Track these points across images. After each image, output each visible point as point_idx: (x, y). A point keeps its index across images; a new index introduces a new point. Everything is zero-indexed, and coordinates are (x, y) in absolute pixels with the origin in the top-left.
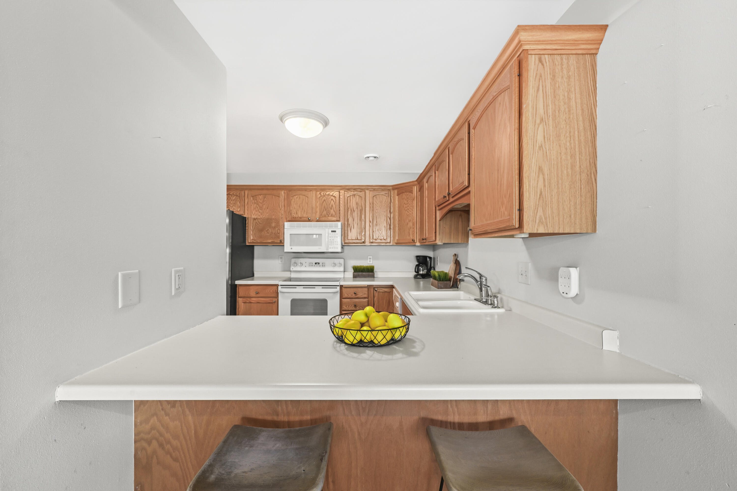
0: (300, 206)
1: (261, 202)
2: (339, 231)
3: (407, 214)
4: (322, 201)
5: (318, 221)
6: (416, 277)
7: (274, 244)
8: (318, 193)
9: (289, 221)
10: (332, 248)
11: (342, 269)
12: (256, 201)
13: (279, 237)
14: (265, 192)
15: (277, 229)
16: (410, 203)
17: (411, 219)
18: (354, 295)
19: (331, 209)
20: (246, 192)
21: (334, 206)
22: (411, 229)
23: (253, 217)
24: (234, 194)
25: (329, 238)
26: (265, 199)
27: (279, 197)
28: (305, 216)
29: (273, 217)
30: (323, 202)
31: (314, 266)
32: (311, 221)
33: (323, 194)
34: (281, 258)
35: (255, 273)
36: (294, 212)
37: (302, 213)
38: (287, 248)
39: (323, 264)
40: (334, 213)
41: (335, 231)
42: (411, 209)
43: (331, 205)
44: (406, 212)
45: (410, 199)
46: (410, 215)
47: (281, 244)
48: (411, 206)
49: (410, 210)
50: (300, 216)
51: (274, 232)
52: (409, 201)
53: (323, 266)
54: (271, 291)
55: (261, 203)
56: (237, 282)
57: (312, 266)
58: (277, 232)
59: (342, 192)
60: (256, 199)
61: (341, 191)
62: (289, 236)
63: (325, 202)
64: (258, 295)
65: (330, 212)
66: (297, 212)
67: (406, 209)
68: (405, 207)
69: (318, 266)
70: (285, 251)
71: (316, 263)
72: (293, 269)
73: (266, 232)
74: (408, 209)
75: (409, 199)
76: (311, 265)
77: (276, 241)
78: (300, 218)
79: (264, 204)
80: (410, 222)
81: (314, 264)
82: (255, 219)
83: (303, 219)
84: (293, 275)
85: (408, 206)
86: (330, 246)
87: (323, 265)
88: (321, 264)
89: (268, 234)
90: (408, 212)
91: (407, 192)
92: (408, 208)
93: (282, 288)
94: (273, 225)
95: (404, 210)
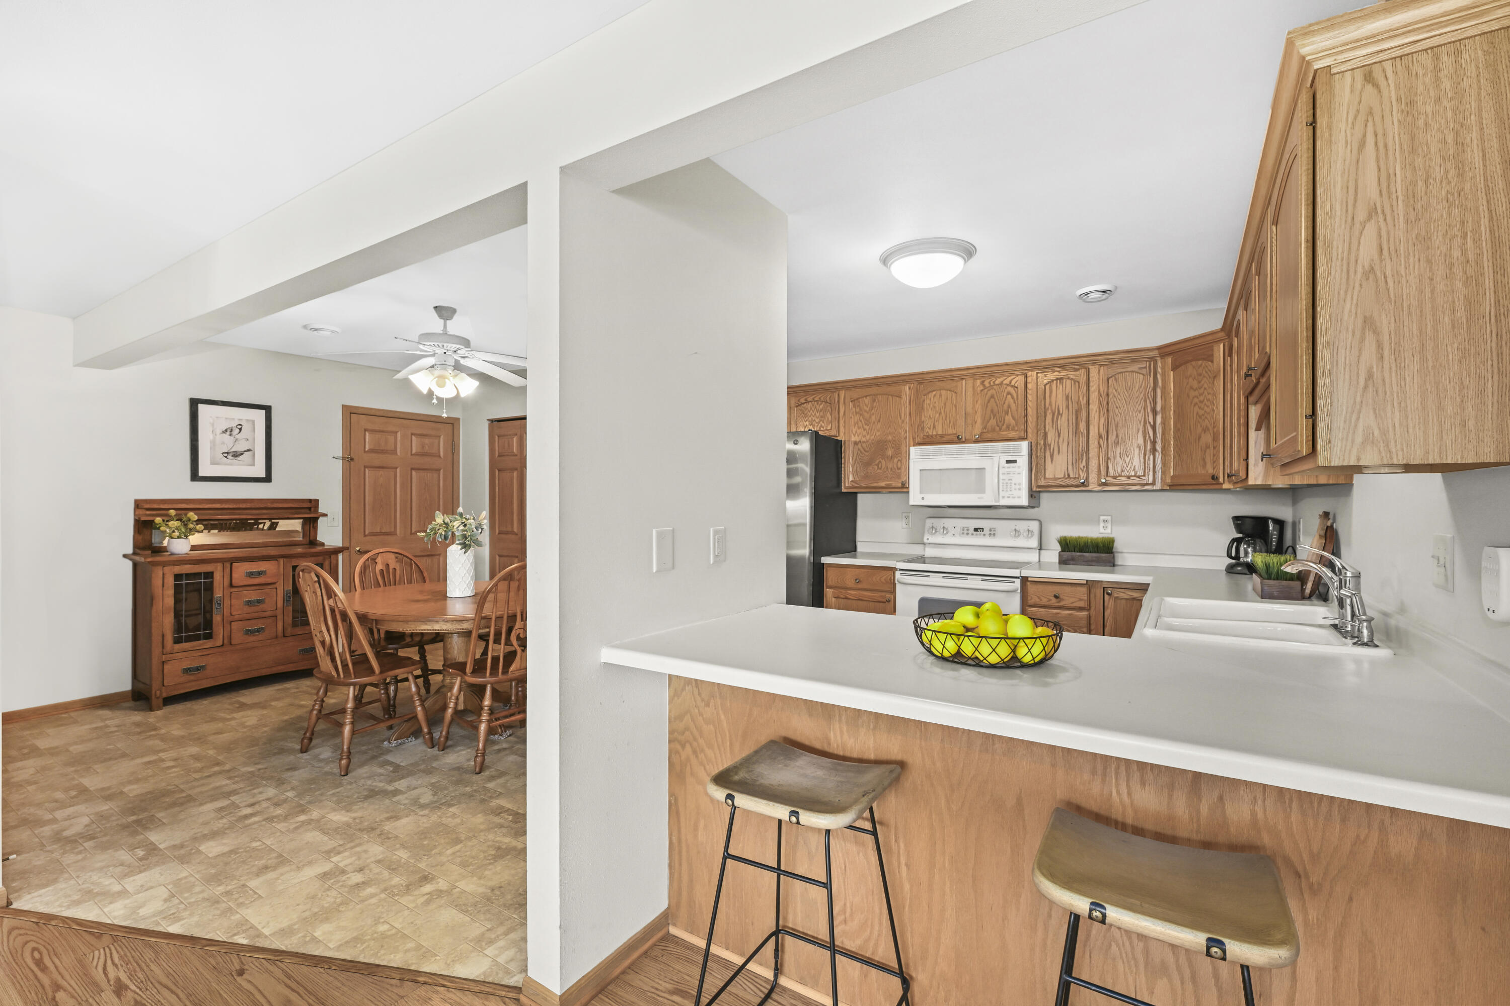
0: (940, 412)
1: (868, 409)
2: (1023, 461)
3: (1197, 413)
4: (987, 399)
5: (977, 441)
6: (1232, 571)
7: (890, 490)
8: (978, 382)
9: (920, 444)
10: (1009, 497)
11: (1034, 543)
12: (858, 410)
13: (899, 476)
14: (875, 390)
15: (896, 460)
16: (1206, 386)
17: (1209, 425)
18: (1054, 600)
19: (1007, 413)
20: (842, 393)
21: (1013, 406)
22: (1208, 450)
23: (854, 439)
24: (822, 399)
25: (1001, 477)
26: (875, 404)
27: (900, 397)
28: (950, 432)
29: (890, 437)
30: (989, 401)
31: (972, 534)
32: (964, 442)
33: (990, 383)
34: (907, 517)
35: (858, 544)
36: (929, 426)
37: (946, 426)
38: (915, 498)
39: (990, 530)
40: (1013, 422)
41: (1014, 462)
42: (1208, 400)
43: (1006, 406)
44: (1196, 408)
45: (1206, 375)
46: (1206, 414)
47: (904, 488)
48: (1209, 394)
49: (1205, 404)
50: (940, 432)
51: (890, 466)
52: (1202, 382)
53: (990, 534)
54: (883, 580)
55: (868, 413)
56: (825, 560)
57: (968, 534)
58: (895, 467)
59: (1032, 374)
60: (859, 406)
61: (1029, 374)
62: (918, 473)
63: (992, 400)
64: (859, 586)
65: (1004, 420)
66: (934, 424)
67: (1196, 400)
68: (1194, 397)
69: (980, 535)
70: (912, 503)
71: (976, 530)
72: (928, 539)
73: (876, 467)
75: (1204, 377)
76: (965, 532)
77: (894, 484)
78: (942, 436)
79: (873, 414)
80: (1205, 432)
81: (972, 531)
82: (856, 443)
83: (947, 438)
84: (930, 552)
85: (1201, 395)
86: (1002, 494)
87: (992, 533)
88: (986, 531)
89: (879, 471)
90: (1200, 408)
91: (1199, 360)
92: (1201, 398)
93: (902, 574)
94: (890, 452)
95: (1191, 403)
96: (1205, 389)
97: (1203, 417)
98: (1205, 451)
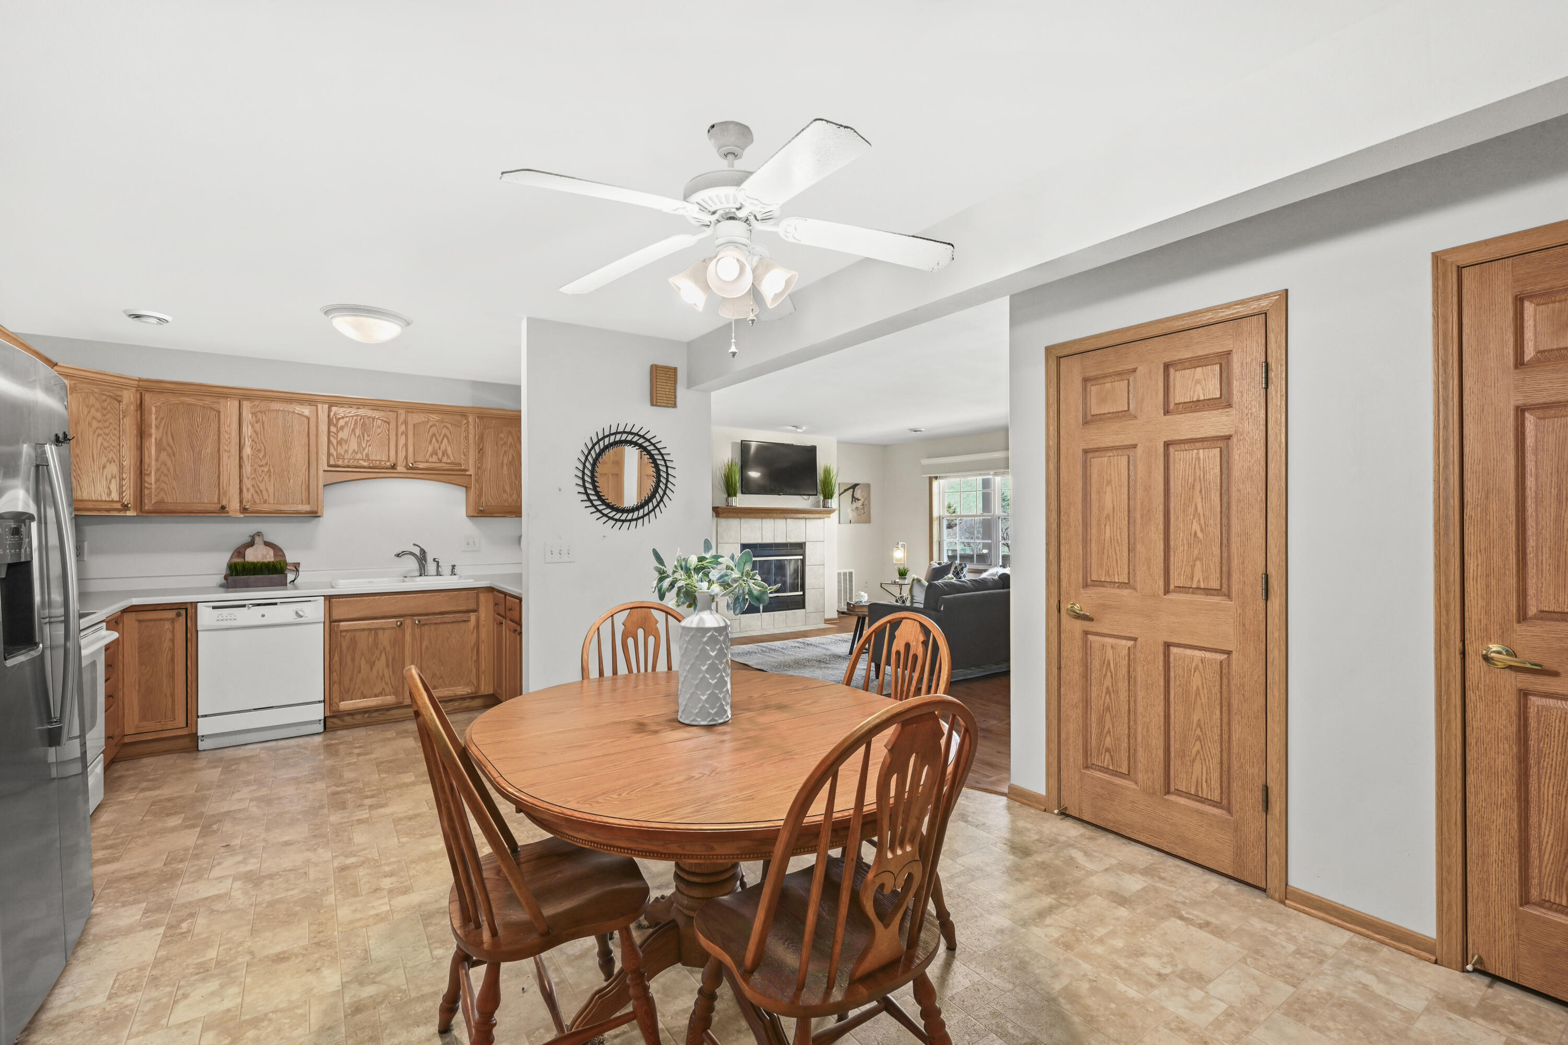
16: (111, 420)
17: (114, 458)
22: (113, 480)
42: (114, 435)
45: (111, 411)
46: (111, 447)
48: (115, 429)
49: (110, 438)
52: (108, 416)
67: (99, 431)
68: (97, 428)
74: (105, 434)
75: (109, 412)
80: (110, 462)
85: (107, 428)
91: (104, 395)
92: (107, 431)
95: (94, 433)
96: (110, 423)
97: (108, 449)
98: (110, 482)
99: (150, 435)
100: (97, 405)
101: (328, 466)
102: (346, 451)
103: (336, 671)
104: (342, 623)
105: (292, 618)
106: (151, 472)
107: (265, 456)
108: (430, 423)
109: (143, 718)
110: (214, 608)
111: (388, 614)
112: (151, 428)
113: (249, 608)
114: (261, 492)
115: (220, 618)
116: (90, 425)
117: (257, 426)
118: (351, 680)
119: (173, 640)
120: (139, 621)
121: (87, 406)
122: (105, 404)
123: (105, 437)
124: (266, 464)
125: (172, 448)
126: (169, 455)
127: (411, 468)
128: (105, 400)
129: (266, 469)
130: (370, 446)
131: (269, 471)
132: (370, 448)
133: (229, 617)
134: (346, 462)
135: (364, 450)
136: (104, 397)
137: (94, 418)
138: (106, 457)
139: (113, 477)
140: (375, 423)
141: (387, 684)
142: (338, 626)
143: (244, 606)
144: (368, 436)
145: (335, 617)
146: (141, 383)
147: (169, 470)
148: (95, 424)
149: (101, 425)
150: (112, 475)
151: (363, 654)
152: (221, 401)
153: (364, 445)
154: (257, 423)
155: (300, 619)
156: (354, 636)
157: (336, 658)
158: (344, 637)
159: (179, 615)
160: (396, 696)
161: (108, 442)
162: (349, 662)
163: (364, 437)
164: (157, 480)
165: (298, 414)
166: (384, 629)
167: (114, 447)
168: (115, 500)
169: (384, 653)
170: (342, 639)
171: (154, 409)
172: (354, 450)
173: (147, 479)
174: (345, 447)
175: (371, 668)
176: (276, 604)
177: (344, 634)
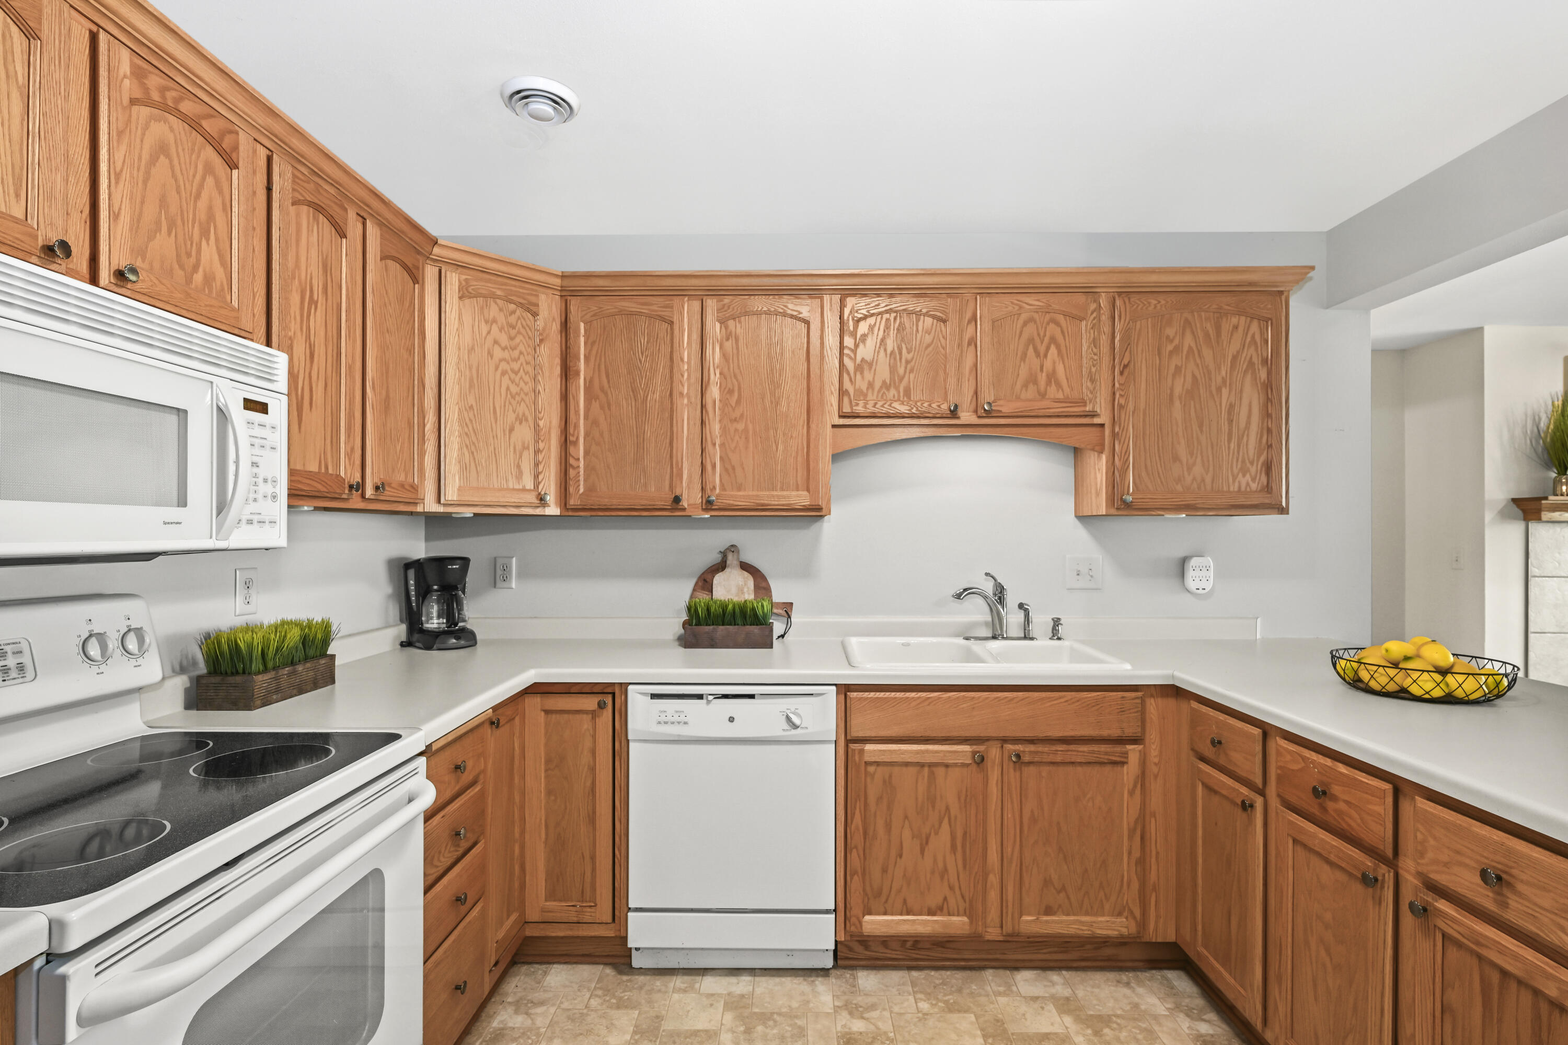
3: (508, 389)
16: (521, 347)
17: (527, 413)
19: (203, 233)
22: (525, 453)
41: (261, 407)
42: (527, 373)
43: (202, 204)
44: (506, 381)
45: (522, 330)
46: (522, 395)
48: (527, 363)
49: (521, 378)
52: (517, 340)
67: (504, 365)
68: (501, 360)
74: (512, 370)
75: (519, 333)
80: (521, 423)
85: (516, 360)
91: (511, 302)
92: (516, 366)
95: (497, 368)
96: (521, 353)
97: (517, 398)
98: (521, 457)
99: (577, 373)
100: (501, 319)
101: (841, 417)
102: (871, 385)
103: (856, 847)
104: (869, 747)
105: (779, 729)
106: (578, 438)
107: (738, 402)
108: (1024, 316)
109: (551, 896)
110: (654, 696)
111: (955, 734)
112: (579, 360)
113: (709, 702)
114: (733, 468)
115: (663, 718)
116: (490, 354)
117: (728, 345)
118: (884, 871)
119: (593, 752)
120: (547, 712)
121: (486, 322)
122: (512, 319)
123: (513, 376)
124: (742, 415)
125: (606, 394)
126: (602, 408)
127: (988, 414)
128: (513, 312)
129: (741, 426)
130: (912, 371)
131: (746, 430)
132: (912, 376)
133: (676, 718)
134: (871, 408)
135: (901, 379)
136: (512, 307)
137: (496, 342)
138: (514, 411)
139: (525, 448)
140: (921, 323)
141: (951, 888)
142: (862, 751)
143: (700, 697)
144: (909, 352)
145: (855, 732)
146: (567, 282)
147: (602, 435)
148: (498, 353)
149: (506, 355)
150: (523, 443)
151: (906, 817)
152: (676, 301)
153: (901, 371)
154: (727, 339)
155: (794, 732)
156: (890, 776)
157: (857, 820)
158: (873, 776)
159: (602, 706)
160: (970, 917)
161: (518, 385)
162: (881, 831)
163: (900, 353)
164: (587, 453)
165: (792, 317)
166: (947, 766)
167: (526, 394)
168: (528, 487)
169: (946, 820)
170: (869, 780)
171: (582, 325)
172: (884, 382)
173: (572, 450)
174: (868, 376)
175: (922, 851)
176: (752, 696)
177: (871, 769)
